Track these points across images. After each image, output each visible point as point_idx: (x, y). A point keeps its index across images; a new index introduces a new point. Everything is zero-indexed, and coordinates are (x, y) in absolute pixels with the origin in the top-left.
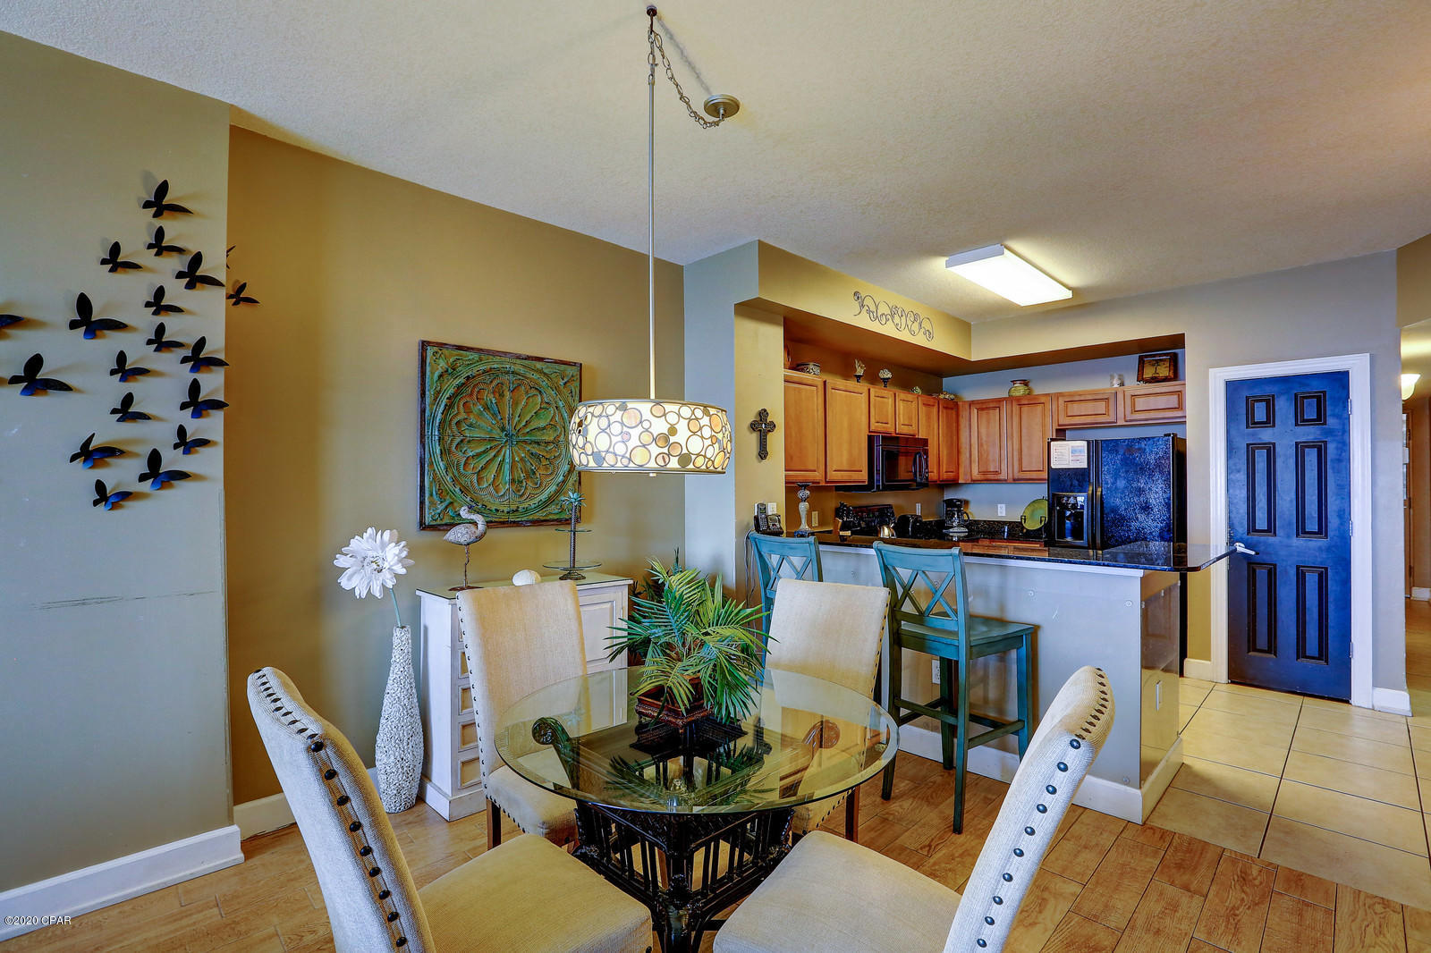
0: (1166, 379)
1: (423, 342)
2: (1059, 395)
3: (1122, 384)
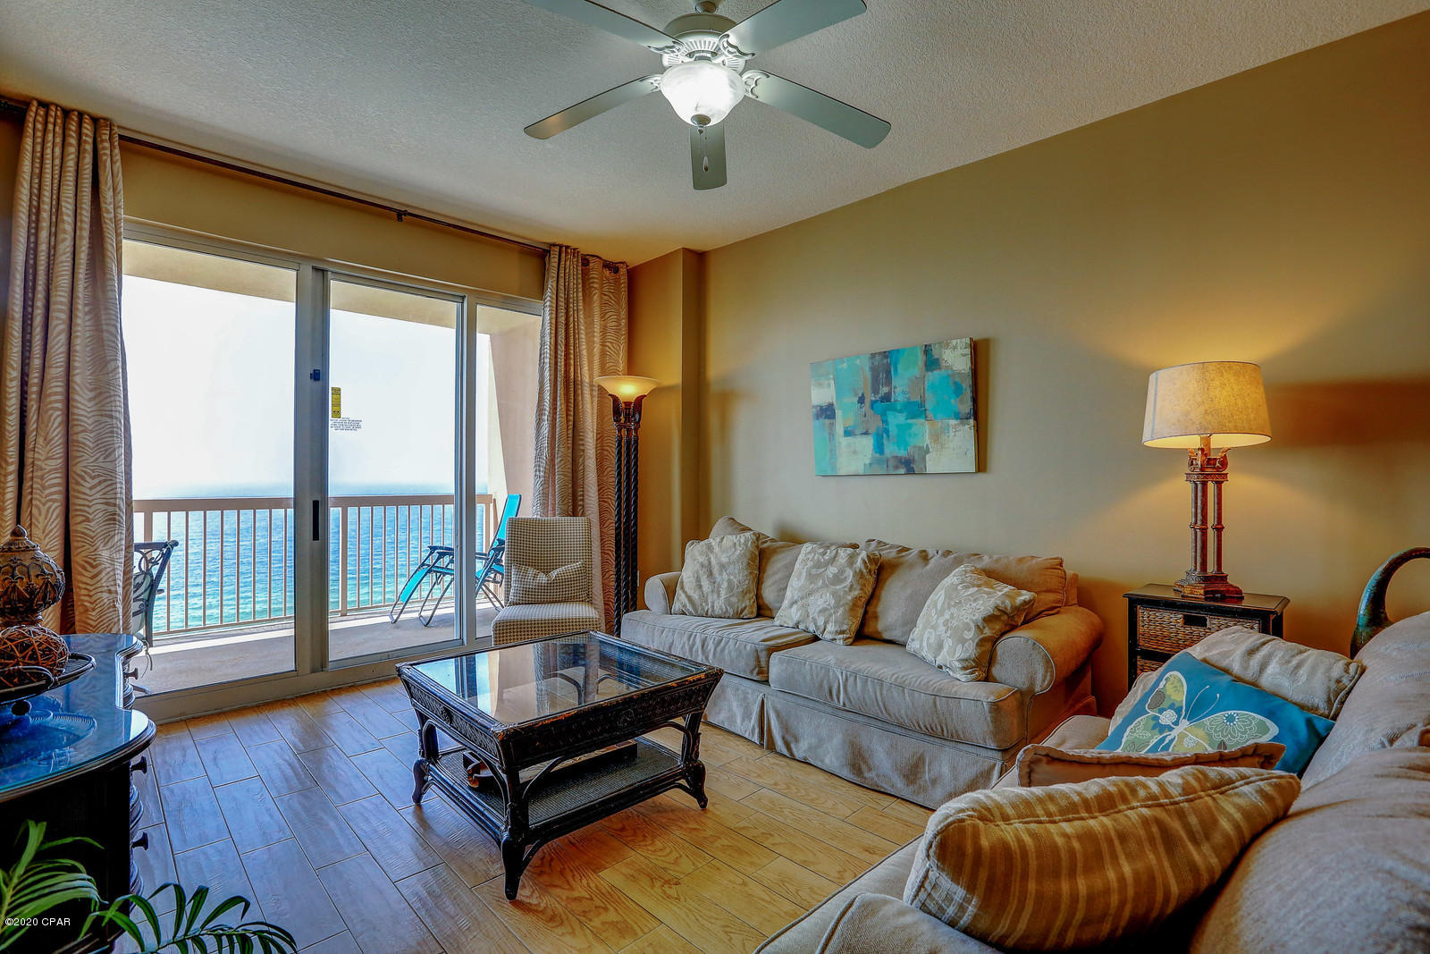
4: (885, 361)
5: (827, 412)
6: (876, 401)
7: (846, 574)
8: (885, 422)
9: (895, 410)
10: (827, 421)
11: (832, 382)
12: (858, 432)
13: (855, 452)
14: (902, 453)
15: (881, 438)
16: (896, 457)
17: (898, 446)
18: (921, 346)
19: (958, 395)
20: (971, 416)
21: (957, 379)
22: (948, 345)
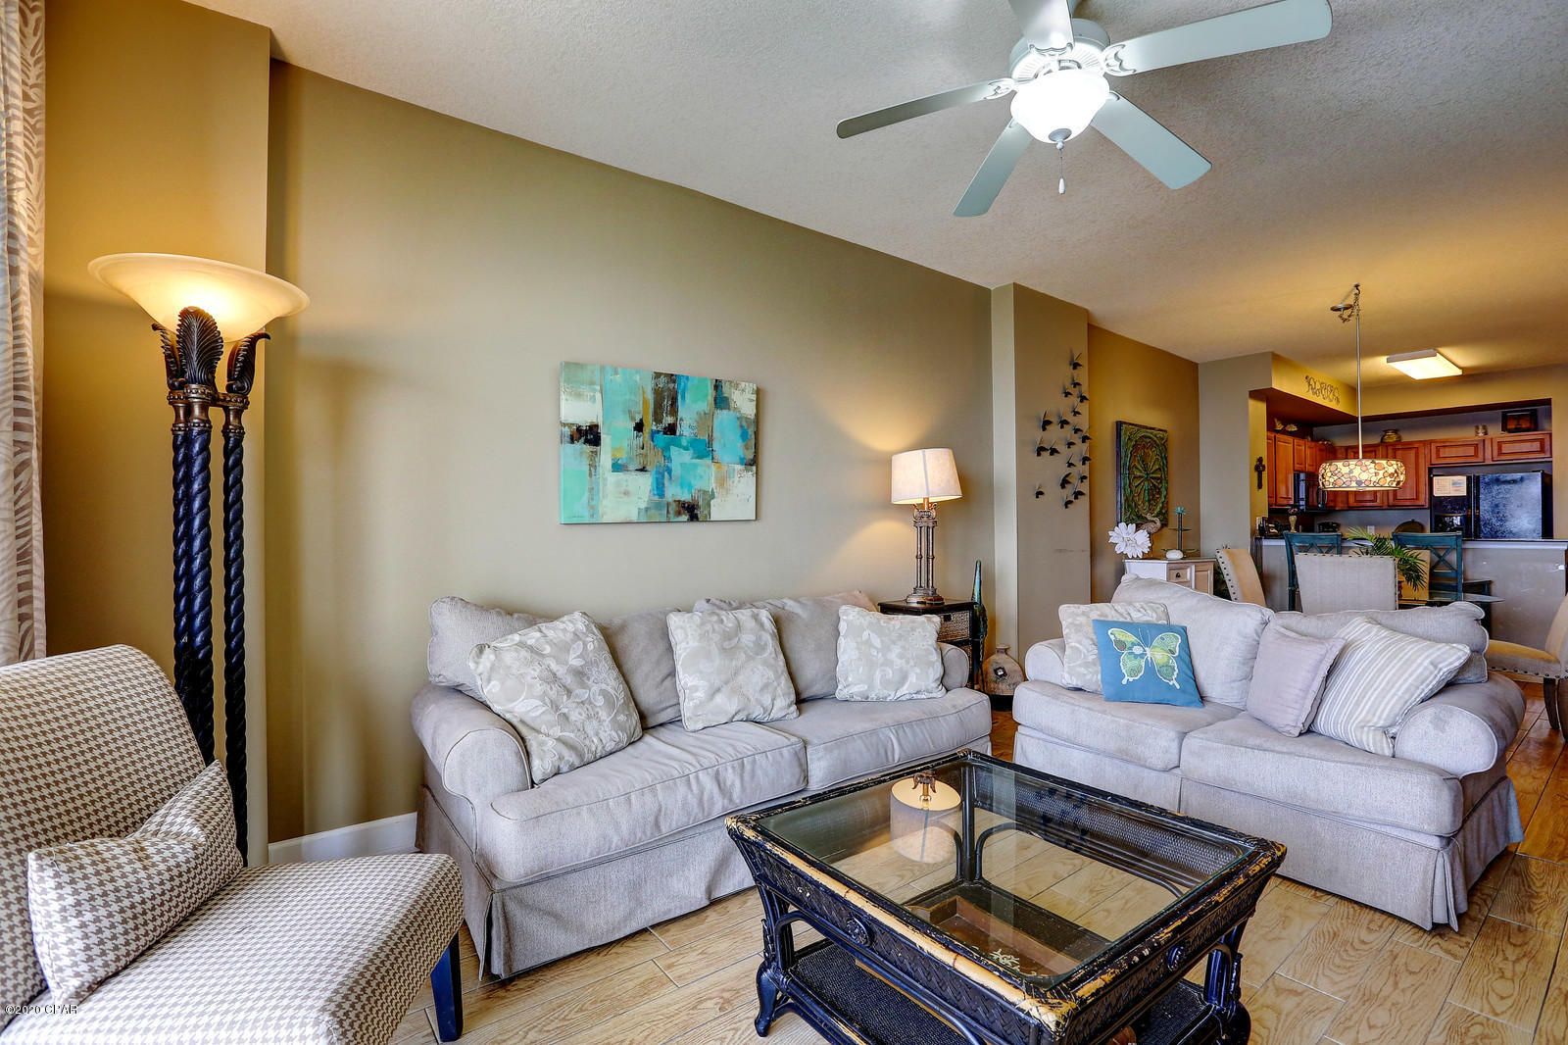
0: (1528, 430)
1: (1117, 422)
2: (1431, 442)
3: (1486, 434)
4: (671, 386)
5: (589, 435)
6: (658, 432)
7: (764, 638)
8: (668, 459)
9: (679, 446)
10: (588, 448)
11: (598, 396)
12: (632, 467)
13: (626, 493)
14: (686, 497)
15: (663, 476)
16: (679, 501)
17: (682, 488)
18: (712, 380)
19: (743, 440)
20: (753, 462)
21: (744, 424)
22: (737, 386)
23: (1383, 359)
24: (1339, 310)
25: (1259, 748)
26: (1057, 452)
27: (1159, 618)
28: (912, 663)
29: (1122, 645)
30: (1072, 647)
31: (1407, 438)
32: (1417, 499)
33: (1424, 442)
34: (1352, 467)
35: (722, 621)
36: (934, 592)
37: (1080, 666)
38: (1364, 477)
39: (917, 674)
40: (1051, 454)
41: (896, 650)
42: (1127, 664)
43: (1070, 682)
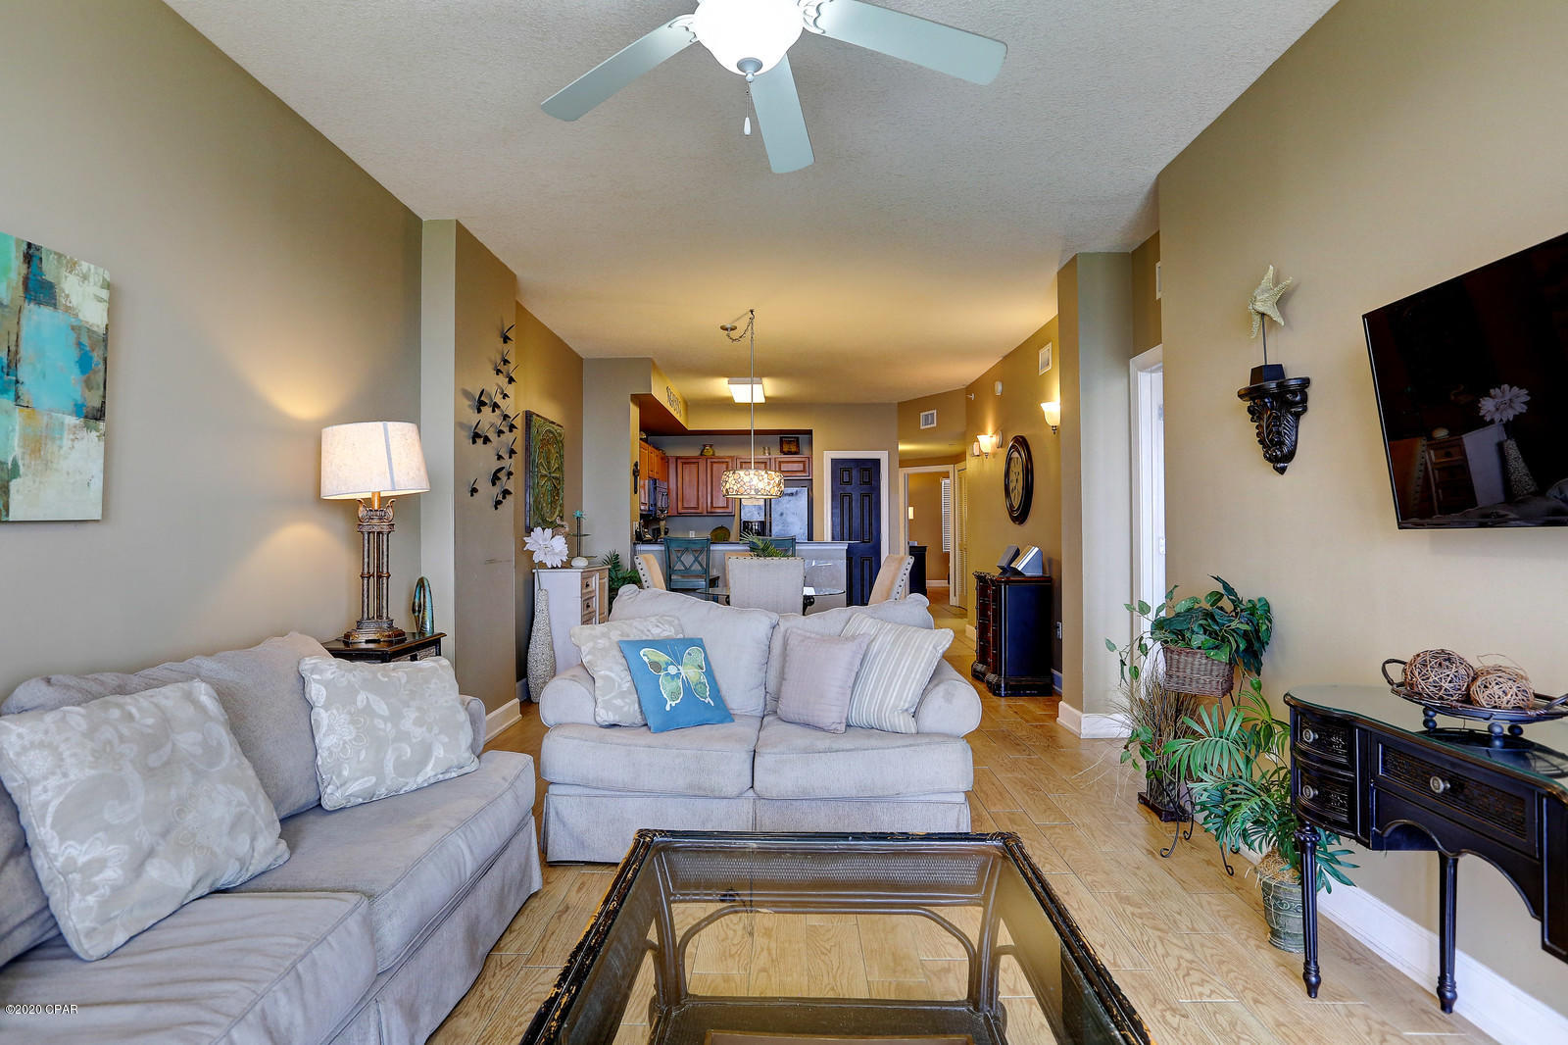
0: (795, 454)
1: (526, 411)
2: (736, 458)
3: (770, 453)
18: (18, 242)
19: (83, 372)
20: (98, 415)
21: (85, 340)
22: (72, 266)
23: (724, 381)
24: (727, 329)
25: (830, 751)
26: (490, 441)
27: (677, 634)
28: (436, 730)
29: (656, 666)
30: (601, 677)
31: (719, 453)
32: (727, 507)
33: (732, 457)
34: (752, 476)
35: (130, 717)
36: (391, 626)
37: (615, 697)
38: (761, 485)
39: (444, 744)
40: (485, 443)
41: (411, 715)
42: (666, 687)
43: (606, 718)
